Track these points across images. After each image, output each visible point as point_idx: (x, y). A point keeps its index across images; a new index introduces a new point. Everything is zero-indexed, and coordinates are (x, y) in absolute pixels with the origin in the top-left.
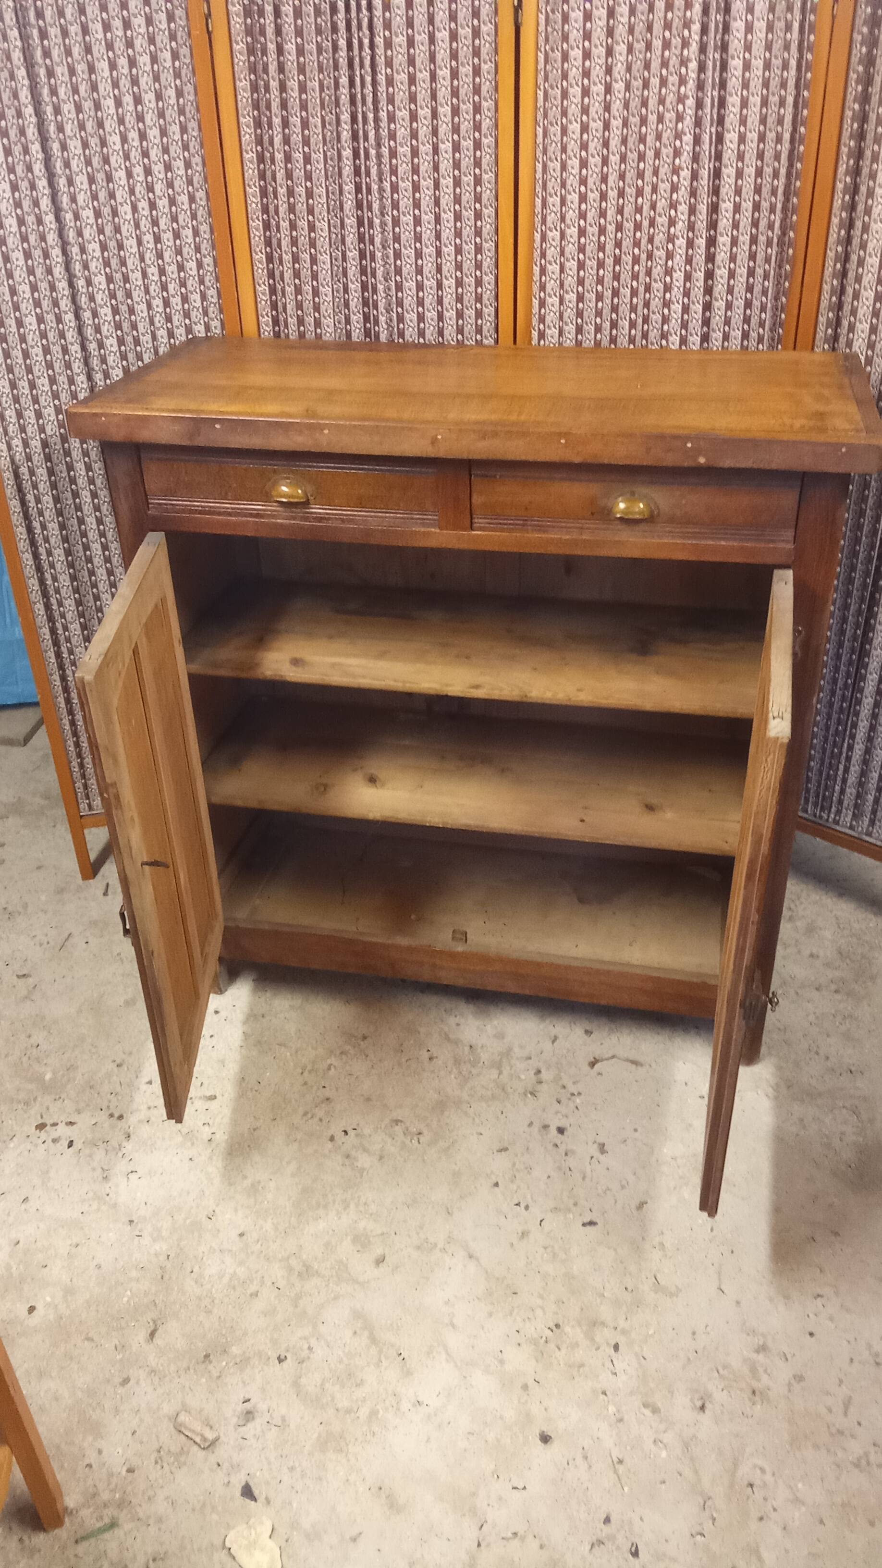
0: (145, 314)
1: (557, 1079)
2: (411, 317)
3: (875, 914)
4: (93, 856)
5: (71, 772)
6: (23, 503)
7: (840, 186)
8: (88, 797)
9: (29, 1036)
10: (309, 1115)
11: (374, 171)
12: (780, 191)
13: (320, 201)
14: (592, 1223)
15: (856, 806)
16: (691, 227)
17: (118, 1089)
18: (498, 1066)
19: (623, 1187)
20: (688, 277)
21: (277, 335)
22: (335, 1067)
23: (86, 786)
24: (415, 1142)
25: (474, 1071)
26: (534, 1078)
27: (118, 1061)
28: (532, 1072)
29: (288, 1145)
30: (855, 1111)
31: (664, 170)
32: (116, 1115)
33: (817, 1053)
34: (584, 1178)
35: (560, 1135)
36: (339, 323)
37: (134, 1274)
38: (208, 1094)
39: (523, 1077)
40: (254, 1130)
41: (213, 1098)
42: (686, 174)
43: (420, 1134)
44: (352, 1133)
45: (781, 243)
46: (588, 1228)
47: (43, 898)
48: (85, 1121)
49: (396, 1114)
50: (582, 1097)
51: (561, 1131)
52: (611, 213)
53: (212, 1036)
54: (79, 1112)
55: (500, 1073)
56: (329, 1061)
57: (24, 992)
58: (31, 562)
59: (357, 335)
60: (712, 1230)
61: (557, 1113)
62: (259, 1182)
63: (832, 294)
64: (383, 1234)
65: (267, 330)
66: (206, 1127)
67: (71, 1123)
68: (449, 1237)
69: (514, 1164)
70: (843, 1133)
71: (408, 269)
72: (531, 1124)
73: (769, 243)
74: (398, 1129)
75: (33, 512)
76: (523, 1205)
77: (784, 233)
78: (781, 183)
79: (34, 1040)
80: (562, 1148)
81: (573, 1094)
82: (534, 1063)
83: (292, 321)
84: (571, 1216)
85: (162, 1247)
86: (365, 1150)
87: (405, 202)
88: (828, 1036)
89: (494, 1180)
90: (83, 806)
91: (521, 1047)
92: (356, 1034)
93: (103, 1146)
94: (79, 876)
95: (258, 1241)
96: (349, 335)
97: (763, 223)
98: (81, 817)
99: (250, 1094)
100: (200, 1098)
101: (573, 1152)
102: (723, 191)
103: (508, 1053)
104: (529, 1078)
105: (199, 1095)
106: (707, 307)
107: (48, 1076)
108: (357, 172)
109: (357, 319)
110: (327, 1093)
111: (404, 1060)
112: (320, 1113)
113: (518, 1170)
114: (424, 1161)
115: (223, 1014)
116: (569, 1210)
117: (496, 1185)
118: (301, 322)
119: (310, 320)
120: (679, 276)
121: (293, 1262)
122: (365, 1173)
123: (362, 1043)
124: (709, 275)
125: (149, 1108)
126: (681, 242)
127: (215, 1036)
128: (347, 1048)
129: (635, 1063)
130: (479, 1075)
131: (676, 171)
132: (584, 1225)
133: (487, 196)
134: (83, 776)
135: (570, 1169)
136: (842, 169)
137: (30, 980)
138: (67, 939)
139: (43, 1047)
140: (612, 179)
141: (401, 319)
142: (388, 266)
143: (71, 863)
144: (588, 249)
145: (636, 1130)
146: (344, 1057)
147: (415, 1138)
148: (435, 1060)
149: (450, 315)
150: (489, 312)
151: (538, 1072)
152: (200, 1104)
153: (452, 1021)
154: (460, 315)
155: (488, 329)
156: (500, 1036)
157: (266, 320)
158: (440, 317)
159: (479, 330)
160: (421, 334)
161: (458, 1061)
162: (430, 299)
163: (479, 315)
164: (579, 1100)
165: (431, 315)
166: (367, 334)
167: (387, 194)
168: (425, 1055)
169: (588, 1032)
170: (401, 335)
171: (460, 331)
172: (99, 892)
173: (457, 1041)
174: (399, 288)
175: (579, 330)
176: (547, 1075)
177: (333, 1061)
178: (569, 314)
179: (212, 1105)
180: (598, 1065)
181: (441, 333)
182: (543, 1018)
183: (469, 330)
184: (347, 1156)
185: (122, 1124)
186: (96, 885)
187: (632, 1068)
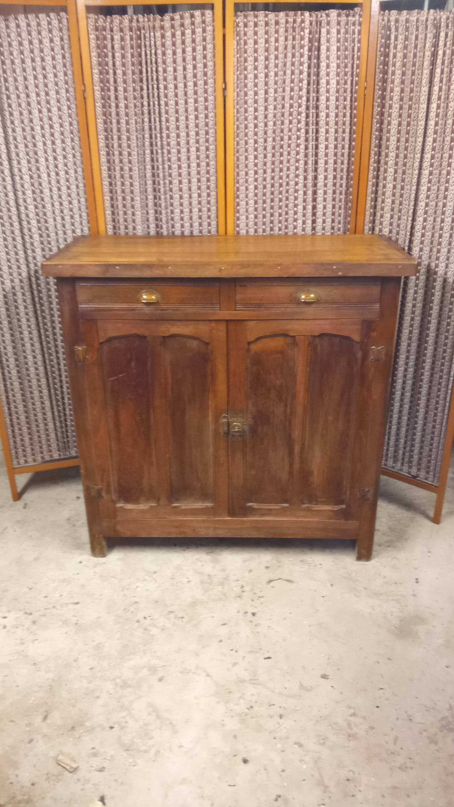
0: (52, 223)
1: (252, 590)
2: (178, 225)
3: (406, 510)
4: (19, 490)
5: (9, 445)
7: (371, 168)
8: (17, 458)
10: (126, 611)
11: (160, 160)
12: (345, 170)
13: (135, 174)
14: (269, 658)
15: (395, 457)
16: (305, 186)
17: (30, 601)
18: (222, 584)
19: (284, 640)
20: (304, 208)
21: (115, 233)
22: (140, 587)
23: (16, 453)
24: (180, 621)
25: (210, 587)
26: (240, 590)
27: (30, 587)
28: (239, 587)
29: (115, 625)
30: (398, 601)
31: (292, 161)
32: (28, 613)
33: (380, 575)
34: (265, 637)
35: (253, 616)
36: (144, 228)
37: (36, 689)
38: (76, 601)
39: (235, 589)
40: (99, 618)
41: (77, 603)
42: (302, 162)
43: (182, 618)
44: (148, 618)
45: (346, 194)
46: (267, 660)
48: (12, 616)
49: (171, 609)
50: (264, 598)
51: (254, 614)
52: (268, 179)
53: (78, 574)
54: (9, 611)
55: (223, 588)
56: (137, 585)
59: (153, 232)
60: (328, 659)
61: (252, 606)
62: (101, 643)
63: (370, 216)
64: (163, 666)
65: (110, 232)
66: (74, 617)
67: (5, 617)
68: (197, 667)
69: (230, 631)
70: (393, 612)
71: (176, 203)
72: (238, 612)
73: (341, 193)
74: (172, 616)
76: (235, 650)
77: (348, 189)
78: (345, 166)
80: (254, 623)
81: (259, 597)
82: (241, 583)
83: (122, 227)
84: (258, 655)
85: (50, 675)
86: (155, 626)
87: (175, 174)
88: (385, 567)
89: (219, 639)
90: (15, 462)
91: (234, 575)
92: (151, 571)
93: (21, 628)
94: (11, 498)
95: (100, 671)
96: (149, 233)
97: (338, 185)
98: (14, 468)
99: (97, 601)
100: (71, 603)
101: (259, 624)
102: (319, 170)
103: (227, 578)
104: (237, 590)
106: (314, 222)
108: (152, 160)
109: (152, 226)
110: (137, 600)
111: (175, 583)
112: (132, 609)
113: (232, 634)
114: (185, 631)
115: (84, 563)
116: (257, 652)
117: (221, 641)
118: (126, 228)
119: (130, 227)
120: (300, 207)
121: (118, 681)
122: (154, 637)
123: (154, 575)
124: (314, 207)
125: (45, 609)
126: (301, 192)
127: (80, 573)
128: (146, 577)
129: (290, 581)
130: (212, 589)
131: (297, 161)
132: (265, 659)
133: (212, 171)
134: (16, 448)
135: (258, 633)
136: (372, 160)
138: (4, 530)
140: (269, 164)
141: (173, 226)
142: (167, 202)
143: (8, 493)
144: (259, 195)
145: (291, 613)
146: (144, 582)
147: (180, 619)
148: (191, 582)
149: (196, 224)
150: (214, 223)
151: (242, 587)
152: (71, 606)
153: (199, 564)
154: (200, 225)
155: (213, 231)
156: (224, 570)
157: (110, 227)
158: (191, 226)
159: (209, 232)
160: (183, 233)
161: (202, 582)
162: (186, 218)
163: (209, 224)
164: (262, 599)
165: (187, 225)
166: (158, 233)
167: (166, 170)
168: (185, 580)
169: (267, 567)
170: (173, 233)
171: (201, 232)
172: (21, 507)
173: (202, 573)
174: (172, 212)
175: (256, 231)
176: (247, 588)
177: (139, 584)
178: (251, 224)
179: (77, 606)
180: (272, 584)
181: (192, 232)
182: (245, 561)
183: (205, 232)
184: (146, 629)
185: (31, 617)
186: (20, 504)
187: (289, 584)
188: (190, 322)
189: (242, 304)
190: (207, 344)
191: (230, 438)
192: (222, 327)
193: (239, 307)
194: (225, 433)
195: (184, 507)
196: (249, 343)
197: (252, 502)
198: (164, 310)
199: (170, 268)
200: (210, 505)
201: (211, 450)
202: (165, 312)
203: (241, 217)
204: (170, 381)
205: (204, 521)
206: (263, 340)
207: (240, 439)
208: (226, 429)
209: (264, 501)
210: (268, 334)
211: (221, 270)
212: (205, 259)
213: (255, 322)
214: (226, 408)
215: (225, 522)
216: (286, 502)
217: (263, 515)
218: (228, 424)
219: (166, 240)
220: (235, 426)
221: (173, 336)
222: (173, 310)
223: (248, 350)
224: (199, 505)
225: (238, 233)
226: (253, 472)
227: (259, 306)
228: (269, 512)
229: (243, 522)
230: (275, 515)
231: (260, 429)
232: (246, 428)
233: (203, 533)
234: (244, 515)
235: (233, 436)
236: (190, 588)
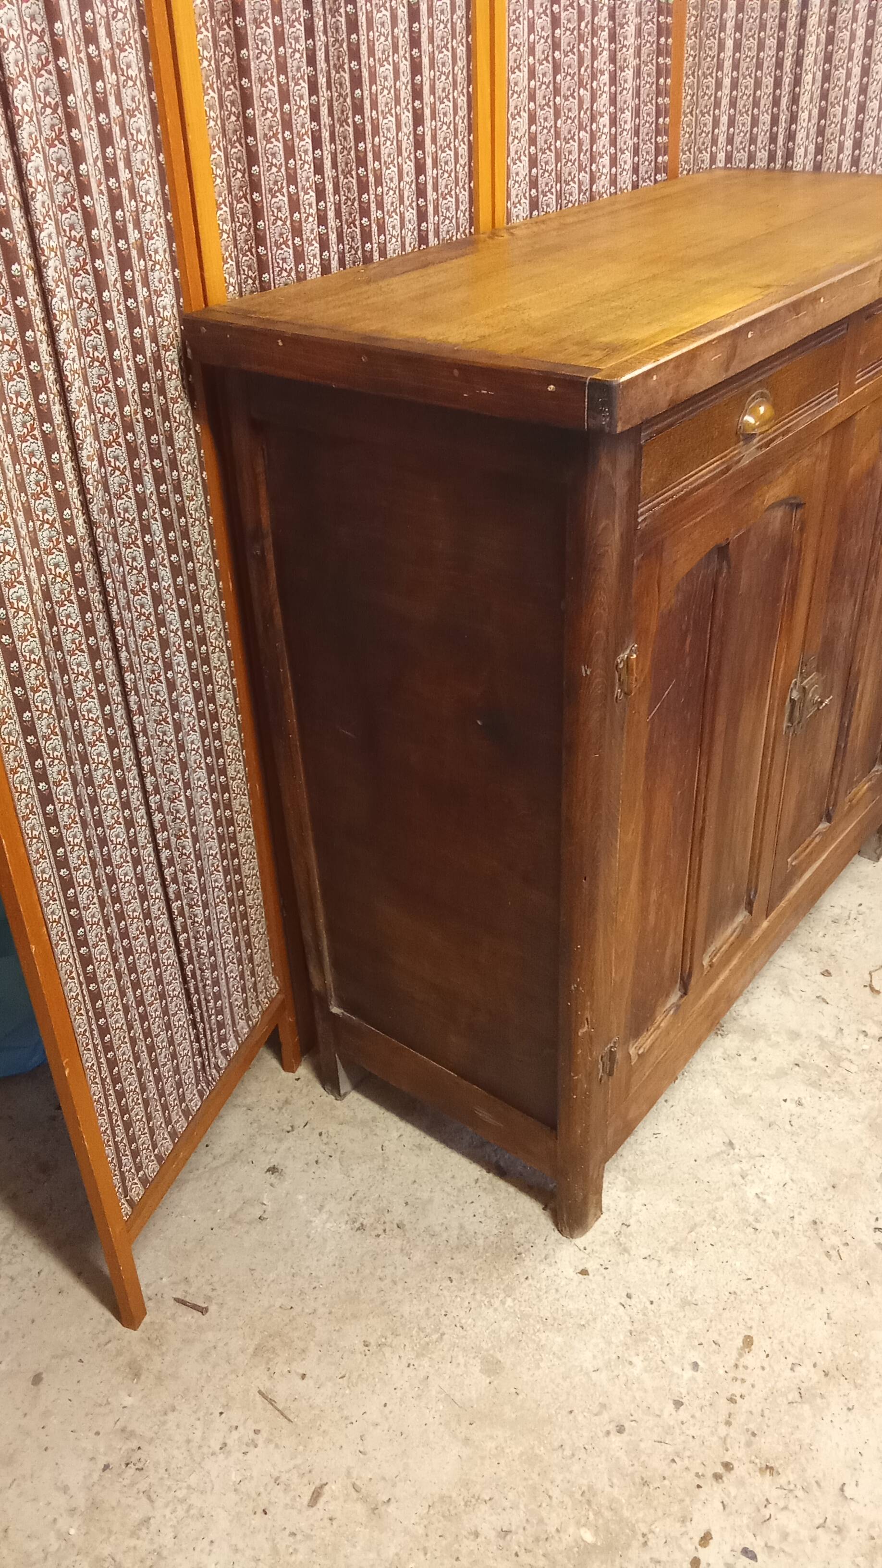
9: (477, 1535)
10: (834, 1253)
17: (670, 1449)
18: (837, 1058)
22: (763, 1193)
25: (837, 1079)
26: (873, 1039)
27: (612, 1427)
29: (872, 1295)
32: (720, 1470)
38: (739, 1342)
40: (829, 1317)
41: (748, 1342)
48: (708, 1518)
53: (629, 1296)
54: (685, 1519)
55: (851, 1061)
56: (751, 1195)
57: (360, 1509)
66: (797, 1368)
67: (706, 1539)
79: (488, 1531)
91: (821, 1028)
92: (718, 1150)
93: (771, 1509)
99: (764, 1297)
100: (741, 1355)
103: (824, 1043)
105: (735, 1354)
107: (588, 1536)
110: (805, 1218)
111: (788, 1127)
112: (834, 1240)
115: (591, 1266)
123: (737, 1151)
125: (728, 1423)
127: (629, 1291)
128: (736, 1168)
130: (845, 1078)
137: (332, 1488)
138: (270, 1401)
139: (515, 1519)
146: (750, 1178)
148: (803, 1102)
151: (864, 1032)
152: (749, 1359)
161: (814, 1084)
168: (791, 1106)
169: (826, 974)
172: (188, 1316)
173: (782, 1073)
177: (750, 1191)
179: (761, 1343)
180: (877, 988)
185: (740, 1470)
189: (862, 368)
192: (828, 447)
193: (858, 377)
198: (770, 442)
200: (743, 917)
214: (799, 660)
215: (764, 935)
216: (821, 820)
217: (802, 875)
222: (783, 434)
234: (783, 895)
236: (820, 1112)
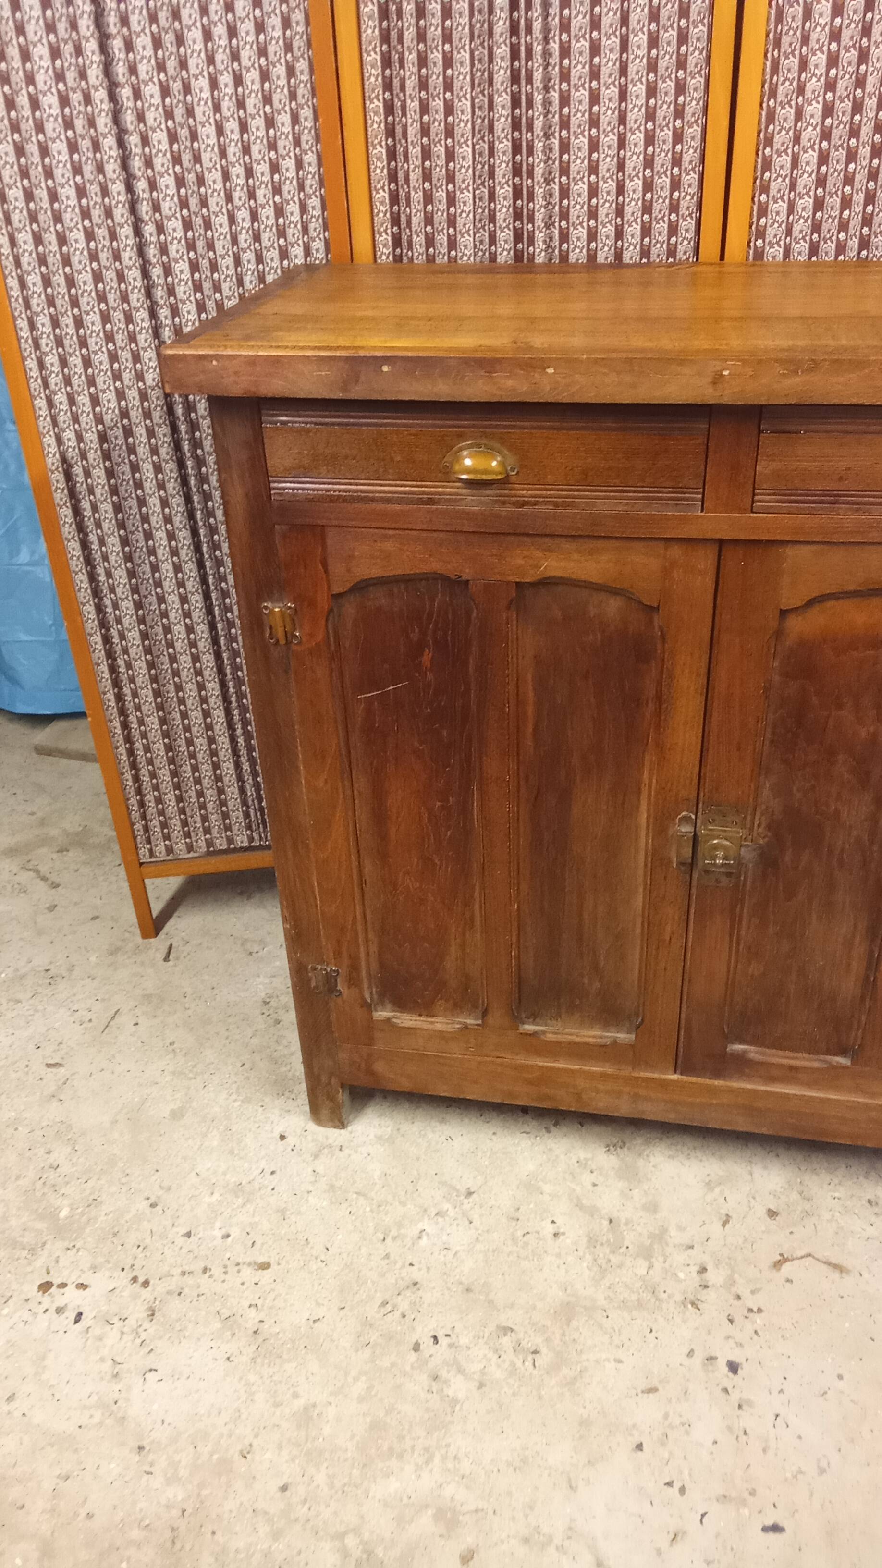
0: (226, 229)
1: (731, 1282)
2: (579, 234)
4: (156, 908)
5: (129, 812)
6: (68, 476)
8: (149, 842)
9: (49, 1153)
10: (389, 1307)
11: (537, 26)
13: (462, 72)
14: (776, 1528)
17: (148, 1241)
18: (647, 1254)
19: (822, 1471)
21: (398, 259)
22: (428, 1235)
23: (146, 829)
24: (529, 1364)
25: (615, 1259)
26: (696, 1279)
27: (153, 1200)
28: (693, 1270)
29: (357, 1351)
32: (141, 1279)
34: (764, 1451)
35: (730, 1374)
36: (481, 242)
37: (136, 1534)
38: (261, 1259)
39: (681, 1275)
40: (314, 1321)
41: (265, 1266)
43: (535, 1352)
44: (444, 1341)
46: (772, 1536)
47: (93, 959)
48: (100, 1283)
49: (505, 1319)
50: (763, 1314)
51: (733, 1367)
53: (273, 1173)
54: (94, 1269)
55: (650, 1267)
56: (420, 1226)
57: (52, 1088)
58: (78, 553)
59: (504, 257)
61: (728, 1338)
62: (314, 1405)
64: (477, 1511)
65: (385, 253)
66: (253, 1309)
67: (82, 1286)
68: (570, 1528)
69: (666, 1416)
71: (578, 165)
72: (691, 1353)
74: (507, 1341)
75: (81, 489)
76: (677, 1485)
79: (52, 1159)
80: (735, 1396)
81: (750, 1310)
82: (698, 1256)
83: (419, 240)
84: (746, 1512)
85: (176, 1494)
86: (461, 1371)
87: (579, 71)
89: (636, 1439)
90: (144, 852)
91: (681, 1229)
92: (458, 1187)
93: (118, 1324)
94: (138, 931)
95: (305, 1501)
96: (493, 258)
98: (141, 864)
99: (314, 1266)
100: (249, 1264)
101: (750, 1403)
103: (660, 1236)
104: (688, 1277)
105: (248, 1260)
107: (64, 1213)
108: (514, 29)
109: (505, 236)
110: (416, 1274)
111: (519, 1233)
112: (403, 1305)
113: (671, 1426)
114: (540, 1397)
115: (291, 1140)
116: (743, 1503)
117: (640, 1447)
118: (430, 242)
119: (442, 239)
121: (351, 1541)
122: (458, 1408)
123: (466, 1201)
125: (183, 1273)
127: (278, 1172)
128: (446, 1206)
129: (838, 1268)
130: (620, 1266)
132: (765, 1529)
133: (695, 59)
134: (144, 817)
135: (745, 1433)
137: (62, 1070)
138: (113, 1018)
139: (65, 1169)
141: (564, 237)
142: (550, 162)
143: (129, 917)
144: (835, 134)
145: (840, 1377)
146: (440, 1220)
147: (530, 1358)
148: (562, 1237)
149: (633, 230)
150: (687, 225)
151: (703, 1270)
152: (247, 1273)
153: (587, 1179)
154: (646, 231)
155: (684, 249)
156: (652, 1208)
157: (385, 238)
158: (619, 234)
159: (672, 252)
160: (592, 256)
161: (593, 1241)
162: (605, 211)
163: (673, 230)
164: (759, 1320)
165: (607, 231)
166: (518, 256)
167: (555, 59)
168: (550, 1229)
169: (772, 1214)
170: (564, 257)
171: (645, 252)
172: (161, 955)
173: (592, 1211)
174: (565, 193)
175: (814, 250)
176: (714, 1276)
177: (425, 1224)
178: (801, 227)
179: (266, 1277)
180: (786, 1267)
181: (618, 255)
182: (709, 1185)
183: (658, 252)
184: (436, 1378)
185: (146, 1293)
186: (159, 944)
187: (836, 1275)
188: (600, 543)
189: (775, 491)
190: (652, 610)
191: (695, 876)
192: (705, 560)
193: (764, 499)
194: (681, 864)
195: (550, 1037)
196: (784, 613)
197: (742, 1041)
198: (524, 504)
199: (551, 371)
200: (624, 1036)
201: (639, 901)
202: (526, 509)
203: (773, 207)
204: (530, 710)
205: (604, 1076)
206: (831, 603)
207: (725, 881)
208: (687, 852)
209: (778, 1044)
210: (851, 588)
211: (717, 379)
212: (668, 342)
213: (814, 547)
214: (694, 794)
215: (664, 1085)
216: (843, 1052)
217: (772, 1079)
218: (695, 839)
219: (542, 278)
220: (716, 847)
221: (547, 583)
222: (556, 505)
223: (779, 634)
224: (593, 1035)
225: (759, 255)
226: (755, 969)
227: (833, 497)
228: (791, 1074)
229: (713, 1091)
230: (809, 1085)
231: (788, 858)
232: (748, 854)
233: (601, 1104)
234: (717, 1074)
235: (707, 872)
236: (559, 1255)
